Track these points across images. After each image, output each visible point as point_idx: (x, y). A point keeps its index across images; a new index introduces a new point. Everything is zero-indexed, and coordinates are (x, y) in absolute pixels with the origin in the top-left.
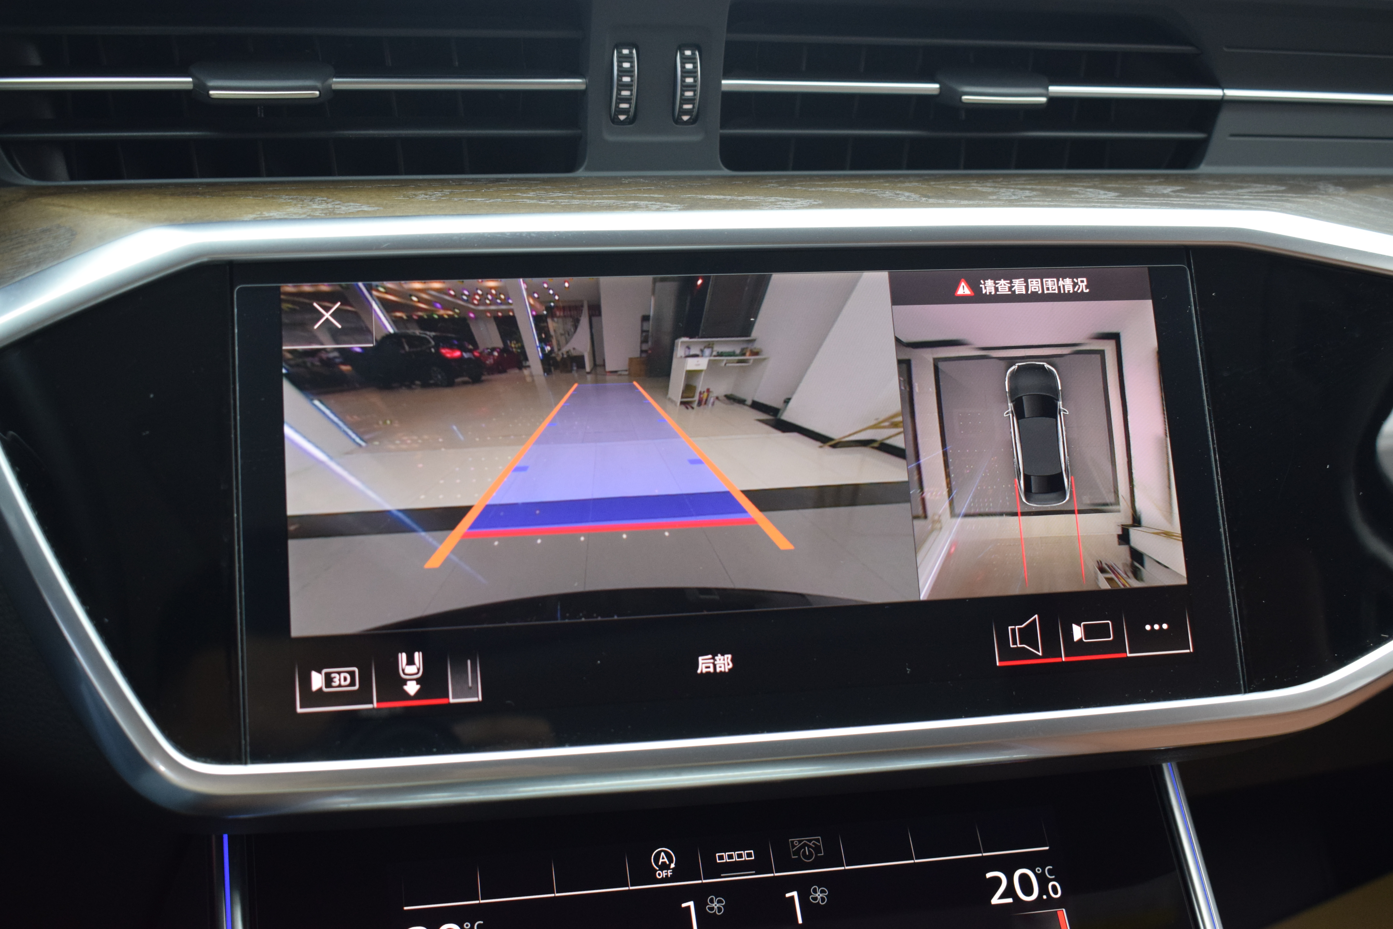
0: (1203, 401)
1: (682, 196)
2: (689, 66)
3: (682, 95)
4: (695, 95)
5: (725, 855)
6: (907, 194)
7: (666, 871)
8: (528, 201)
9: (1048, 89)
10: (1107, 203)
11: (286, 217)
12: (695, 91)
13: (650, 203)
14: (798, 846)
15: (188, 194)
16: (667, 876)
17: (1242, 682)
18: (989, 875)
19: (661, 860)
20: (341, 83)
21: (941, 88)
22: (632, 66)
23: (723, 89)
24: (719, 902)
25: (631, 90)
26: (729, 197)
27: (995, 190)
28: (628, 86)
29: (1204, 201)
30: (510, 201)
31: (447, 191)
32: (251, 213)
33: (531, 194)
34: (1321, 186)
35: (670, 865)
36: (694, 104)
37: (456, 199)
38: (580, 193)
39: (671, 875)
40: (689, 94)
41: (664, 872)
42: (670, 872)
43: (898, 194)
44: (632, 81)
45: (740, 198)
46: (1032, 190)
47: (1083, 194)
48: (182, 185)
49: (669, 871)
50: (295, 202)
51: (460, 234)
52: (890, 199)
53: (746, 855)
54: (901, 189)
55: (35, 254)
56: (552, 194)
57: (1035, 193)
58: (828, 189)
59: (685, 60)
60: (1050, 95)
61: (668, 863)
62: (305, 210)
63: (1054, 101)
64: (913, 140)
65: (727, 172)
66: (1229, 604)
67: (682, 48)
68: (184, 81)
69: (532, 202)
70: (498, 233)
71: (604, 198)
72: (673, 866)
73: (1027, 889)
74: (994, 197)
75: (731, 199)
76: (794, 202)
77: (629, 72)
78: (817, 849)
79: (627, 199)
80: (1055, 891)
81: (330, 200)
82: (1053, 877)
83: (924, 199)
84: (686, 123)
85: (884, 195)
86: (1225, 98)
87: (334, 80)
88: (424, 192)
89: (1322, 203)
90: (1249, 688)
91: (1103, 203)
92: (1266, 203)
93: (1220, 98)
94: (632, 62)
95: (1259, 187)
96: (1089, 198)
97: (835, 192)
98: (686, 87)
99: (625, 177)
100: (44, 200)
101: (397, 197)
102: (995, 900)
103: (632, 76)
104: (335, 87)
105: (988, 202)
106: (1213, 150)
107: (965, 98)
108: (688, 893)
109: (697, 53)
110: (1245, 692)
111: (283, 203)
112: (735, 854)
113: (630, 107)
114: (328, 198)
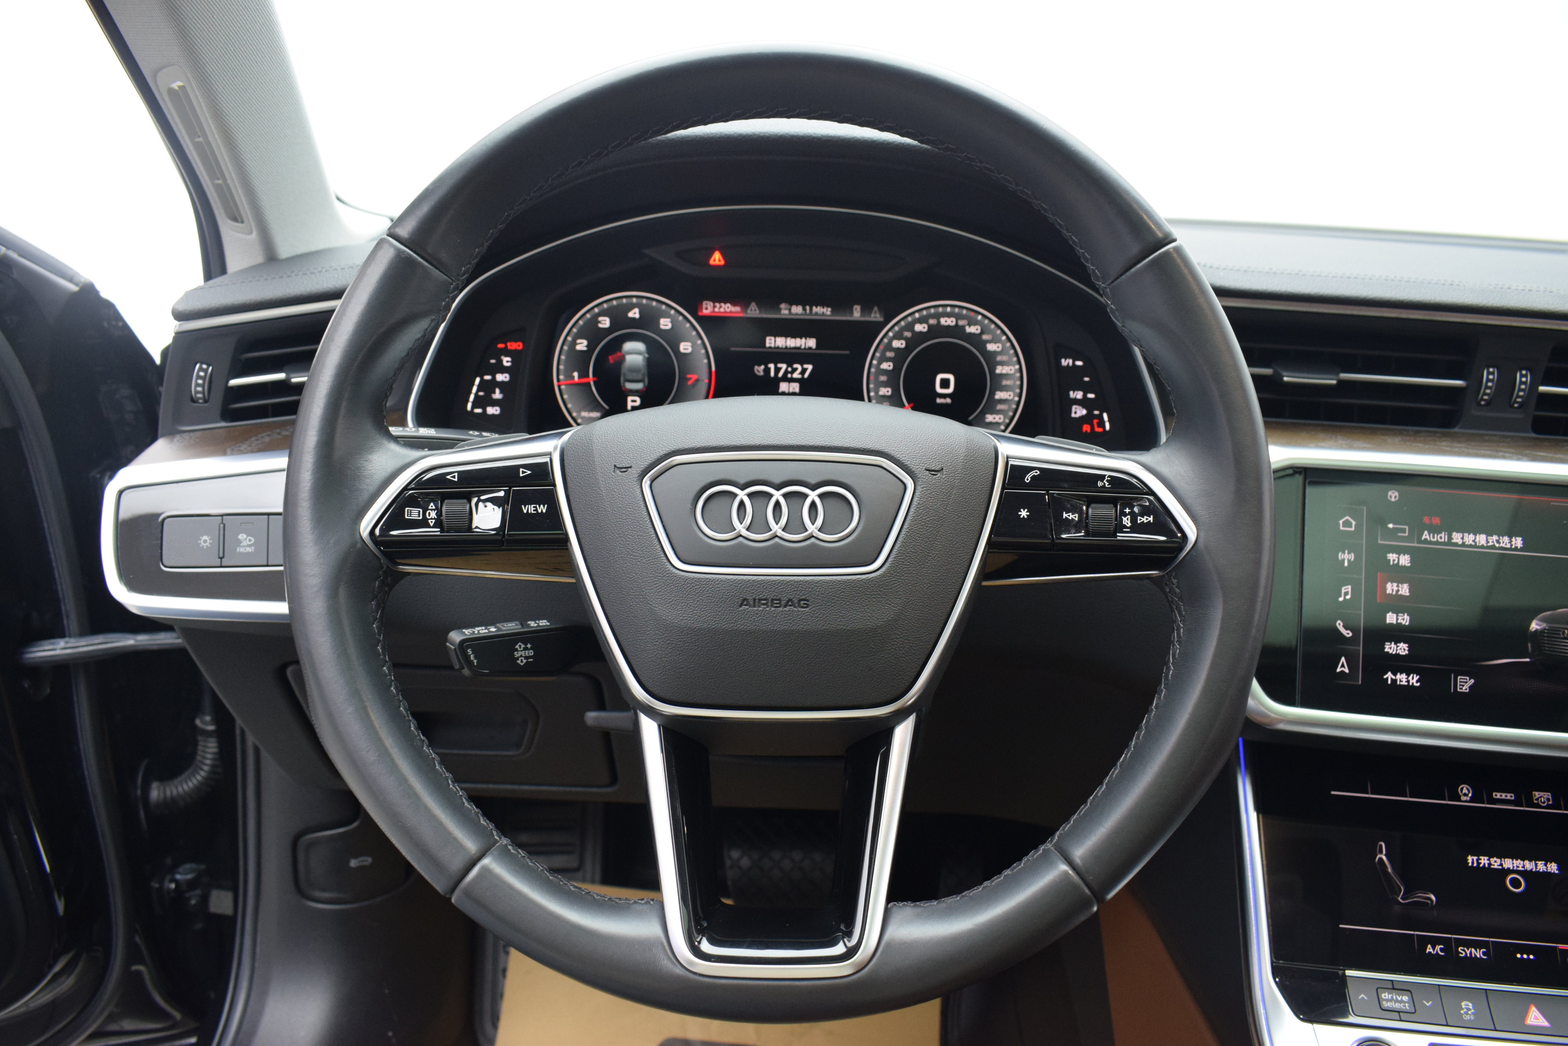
1: (1525, 452)
3: (1517, 394)
4: (1524, 394)
5: (1498, 794)
8: (1446, 448)
12: (1524, 392)
13: (1511, 455)
14: (1537, 796)
16: (1467, 799)
19: (1464, 792)
20: (1344, 376)
22: (1494, 378)
23: (1539, 391)
25: (1490, 390)
26: (1550, 455)
28: (1489, 387)
30: (1436, 447)
31: (1400, 438)
32: (1312, 443)
35: (1469, 794)
36: (1522, 398)
38: (1469, 445)
39: (1469, 799)
40: (1521, 393)
41: (1465, 797)
44: (1492, 385)
45: (1556, 456)
49: (1468, 797)
50: (1328, 438)
53: (1510, 796)
59: (1522, 376)
61: (1467, 793)
62: (1337, 444)
65: (1533, 435)
67: (1521, 369)
68: (1268, 371)
71: (1483, 450)
75: (1552, 457)
78: (1548, 800)
81: (1345, 439)
84: (1516, 408)
87: (1341, 374)
88: (1389, 437)
94: (1494, 375)
98: (1520, 390)
99: (1483, 435)
101: (1378, 440)
103: (1492, 383)
104: (1342, 378)
109: (1529, 372)
111: (1323, 438)
112: (1503, 795)
113: (1489, 398)
114: (1344, 437)
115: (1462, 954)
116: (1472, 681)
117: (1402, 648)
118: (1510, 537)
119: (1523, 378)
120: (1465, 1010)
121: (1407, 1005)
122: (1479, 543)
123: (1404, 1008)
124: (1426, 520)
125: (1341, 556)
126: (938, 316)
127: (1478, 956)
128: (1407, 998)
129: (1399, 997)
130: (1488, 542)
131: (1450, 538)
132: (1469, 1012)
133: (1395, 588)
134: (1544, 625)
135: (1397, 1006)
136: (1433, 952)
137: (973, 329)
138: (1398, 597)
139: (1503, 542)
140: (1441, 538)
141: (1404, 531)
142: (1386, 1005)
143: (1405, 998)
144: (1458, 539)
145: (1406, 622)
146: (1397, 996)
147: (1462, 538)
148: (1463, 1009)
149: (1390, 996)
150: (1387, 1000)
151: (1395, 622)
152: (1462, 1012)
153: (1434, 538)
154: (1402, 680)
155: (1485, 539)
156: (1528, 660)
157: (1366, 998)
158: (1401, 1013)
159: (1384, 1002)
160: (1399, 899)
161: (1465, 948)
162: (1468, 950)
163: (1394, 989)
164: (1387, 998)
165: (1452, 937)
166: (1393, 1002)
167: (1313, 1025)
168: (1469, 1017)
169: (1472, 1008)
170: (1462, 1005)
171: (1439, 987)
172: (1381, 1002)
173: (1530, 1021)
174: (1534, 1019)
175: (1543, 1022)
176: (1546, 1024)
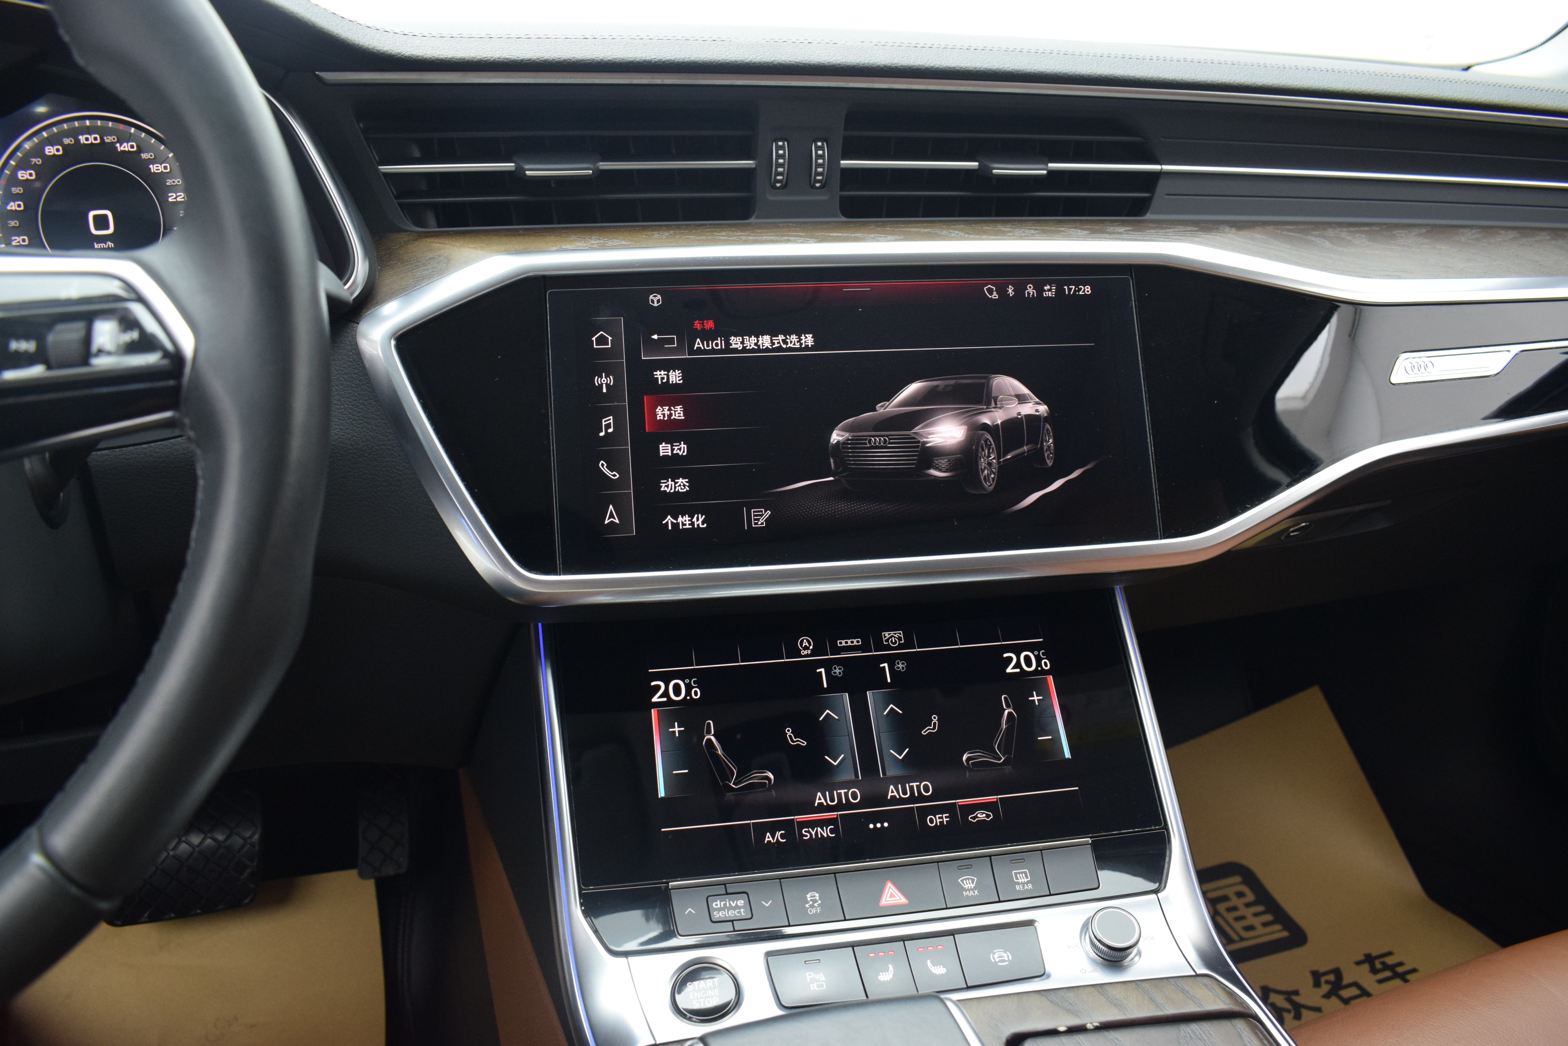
0: (1139, 361)
1: (816, 234)
2: (820, 152)
3: (816, 170)
4: (824, 170)
5: (843, 642)
6: (956, 232)
8: (722, 238)
9: (1048, 165)
10: (1082, 237)
11: (576, 248)
12: (824, 168)
13: (797, 238)
14: (888, 636)
15: (514, 235)
16: (808, 653)
17: (1159, 533)
18: (1005, 655)
19: (804, 644)
20: (603, 165)
21: (979, 164)
22: (785, 153)
23: (842, 166)
24: (840, 669)
25: (784, 168)
26: (846, 235)
27: (1013, 230)
28: (782, 165)
29: (1144, 237)
30: (710, 237)
31: (672, 232)
32: (555, 247)
33: (723, 234)
34: (1222, 228)
35: (809, 647)
36: (823, 176)
37: (677, 237)
38: (753, 233)
39: (810, 653)
40: (820, 170)
41: (806, 651)
43: (951, 232)
44: (784, 162)
45: (853, 235)
46: (1036, 230)
47: (1067, 232)
48: (508, 230)
49: (809, 650)
50: (580, 239)
51: (682, 258)
52: (946, 235)
53: (856, 642)
54: (953, 229)
55: (427, 272)
56: (736, 233)
57: (1037, 232)
58: (907, 229)
59: (817, 148)
60: (1049, 169)
61: (808, 646)
62: (587, 244)
63: (1051, 173)
64: (962, 198)
65: (844, 219)
66: (1152, 485)
67: (815, 141)
68: (509, 166)
69: (724, 238)
70: (705, 257)
71: (767, 236)
72: (811, 647)
73: (1029, 664)
74: (1011, 234)
75: (847, 236)
76: (886, 237)
77: (783, 156)
78: (900, 639)
79: (783, 236)
80: (1046, 665)
81: (601, 238)
82: (1045, 657)
83: (967, 235)
84: (818, 188)
85: (942, 233)
86: (1162, 171)
87: (601, 163)
88: (657, 233)
89: (1218, 238)
90: (1164, 535)
91: (1080, 237)
92: (1182, 238)
93: (1160, 170)
94: (784, 150)
95: (1181, 228)
96: (1071, 235)
97: (912, 231)
98: (818, 166)
99: (781, 223)
100: (429, 240)
101: (642, 236)
102: (1009, 670)
103: (784, 159)
104: (602, 168)
105: (1007, 237)
106: (1154, 205)
107: (994, 171)
108: (820, 664)
109: (825, 144)
110: (1161, 539)
111: (573, 240)
112: (849, 641)
113: (783, 178)
114: (600, 237)
115: (807, 836)
116: (769, 512)
117: (682, 484)
118: (799, 336)
119: (819, 152)
120: (811, 903)
121: (742, 910)
122: (763, 346)
123: (739, 915)
124: (697, 325)
125: (597, 381)
126: (74, 133)
127: (825, 835)
128: (743, 902)
129: (733, 903)
130: (773, 344)
131: (728, 344)
132: (816, 905)
133: (667, 413)
134: (847, 435)
135: (731, 914)
136: (772, 841)
137: (125, 147)
138: (671, 422)
139: (791, 342)
140: (717, 345)
141: (671, 341)
142: (717, 915)
143: (741, 903)
144: (737, 344)
145: (684, 452)
146: (731, 902)
147: (742, 343)
148: (808, 902)
149: (722, 903)
150: (719, 910)
151: (670, 454)
152: (807, 906)
153: (708, 346)
154: (685, 523)
155: (769, 340)
156: (831, 479)
157: (694, 912)
158: (734, 922)
159: (715, 913)
160: (731, 784)
161: (810, 829)
162: (813, 831)
163: (727, 894)
164: (719, 906)
165: (794, 819)
166: (726, 910)
167: (627, 958)
168: (815, 910)
169: (819, 900)
170: (807, 897)
171: (780, 881)
172: (711, 914)
173: (886, 901)
174: (889, 898)
175: (901, 899)
176: (904, 900)
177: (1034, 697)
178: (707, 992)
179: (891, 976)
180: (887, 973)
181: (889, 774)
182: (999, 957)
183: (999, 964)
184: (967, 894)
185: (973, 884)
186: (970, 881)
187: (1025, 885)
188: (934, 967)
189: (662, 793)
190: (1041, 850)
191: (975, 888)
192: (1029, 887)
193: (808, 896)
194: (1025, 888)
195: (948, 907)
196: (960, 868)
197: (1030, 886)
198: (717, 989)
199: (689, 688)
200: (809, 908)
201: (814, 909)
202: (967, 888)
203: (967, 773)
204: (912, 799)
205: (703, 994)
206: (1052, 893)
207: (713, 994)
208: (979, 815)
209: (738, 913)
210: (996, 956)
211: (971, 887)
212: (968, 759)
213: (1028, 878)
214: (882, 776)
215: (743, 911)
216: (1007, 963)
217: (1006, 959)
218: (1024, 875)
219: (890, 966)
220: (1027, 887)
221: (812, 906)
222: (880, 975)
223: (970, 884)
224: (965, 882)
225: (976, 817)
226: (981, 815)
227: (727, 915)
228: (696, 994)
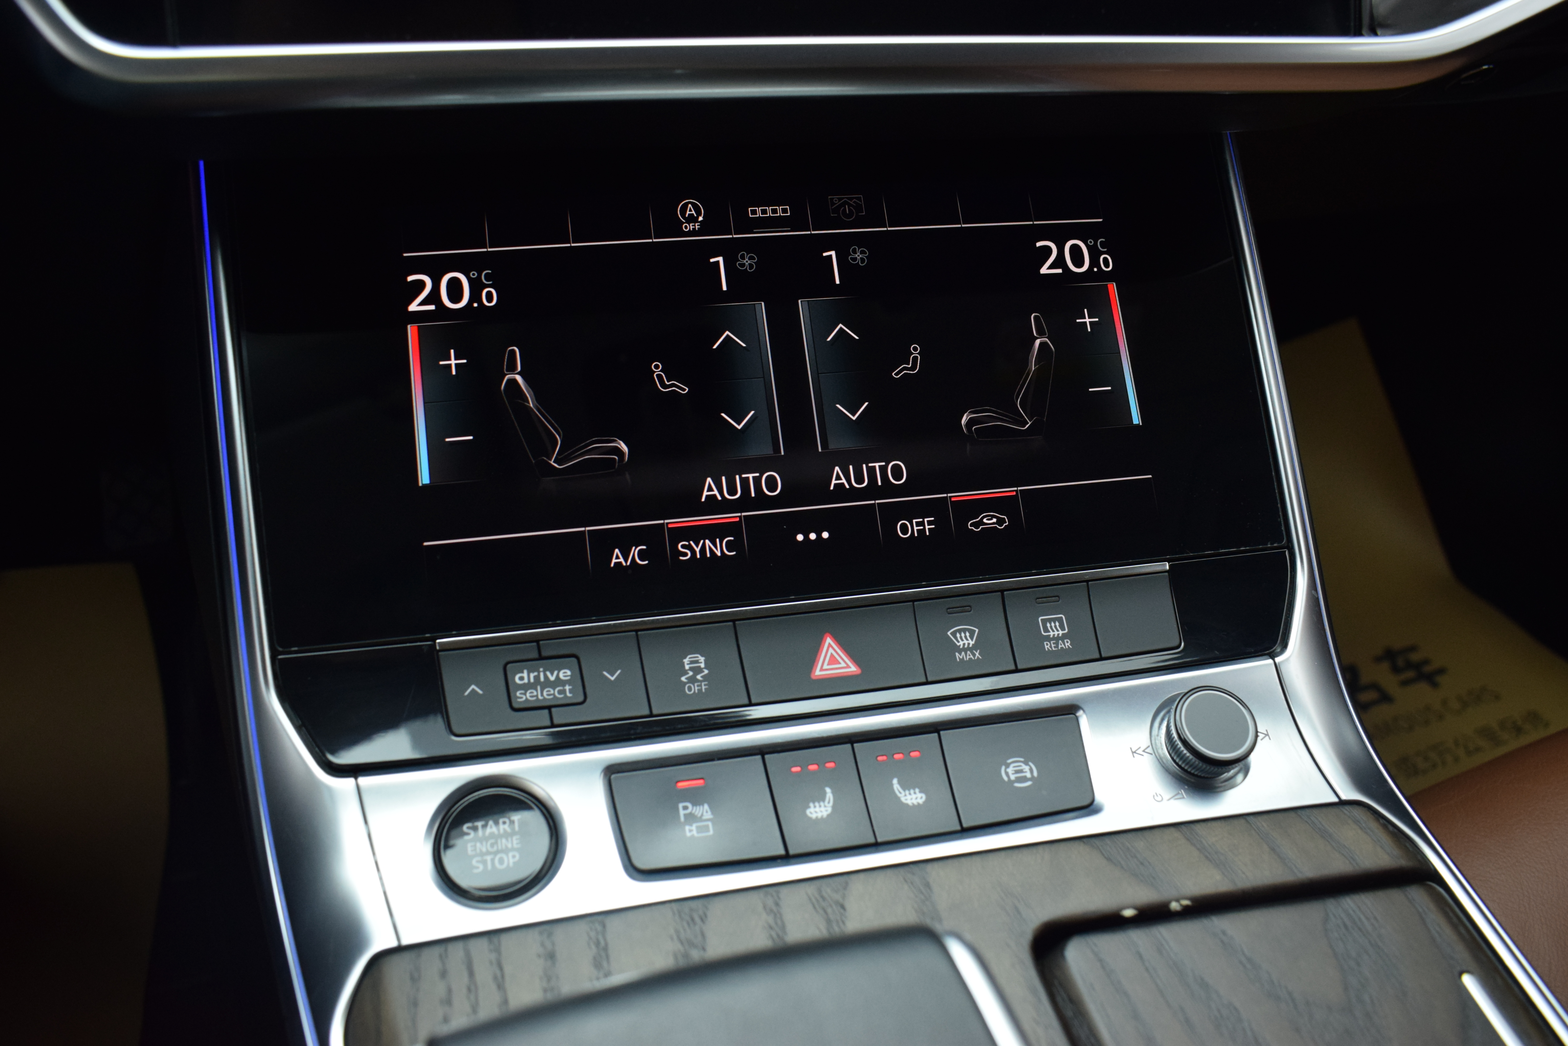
5: (759, 210)
7: (693, 224)
14: (838, 203)
16: (694, 229)
18: (1039, 244)
19: (688, 213)
24: (751, 258)
35: (697, 218)
39: (698, 228)
41: (691, 225)
42: (698, 225)
49: (696, 224)
53: (781, 211)
61: (695, 215)
72: (701, 219)
73: (1078, 261)
78: (858, 208)
80: (1106, 264)
82: (1105, 250)
102: (1044, 270)
108: (717, 248)
112: (769, 209)
115: (685, 554)
120: (691, 673)
121: (567, 688)
123: (562, 696)
127: (719, 554)
128: (569, 673)
129: (552, 674)
132: (699, 677)
135: (547, 695)
136: (624, 564)
142: (522, 697)
143: (565, 674)
146: (548, 674)
148: (685, 672)
149: (532, 675)
150: (526, 687)
152: (683, 679)
157: (480, 692)
158: (553, 710)
159: (518, 694)
160: (552, 462)
161: (692, 543)
162: (697, 546)
163: (541, 658)
164: (526, 681)
165: (663, 524)
166: (539, 688)
167: (356, 778)
168: (698, 686)
169: (705, 668)
170: (683, 663)
171: (637, 635)
172: (512, 695)
173: (822, 670)
174: (828, 664)
175: (848, 667)
176: (853, 669)
177: (1085, 318)
178: (499, 841)
179: (830, 810)
180: (822, 804)
181: (832, 446)
182: (1017, 772)
183: (1017, 785)
184: (961, 657)
185: (972, 640)
186: (968, 634)
187: (1060, 641)
188: (904, 790)
189: (424, 477)
190: (1087, 581)
191: (975, 647)
192: (1066, 644)
193: (686, 661)
194: (1060, 646)
195: (930, 679)
196: (950, 610)
197: (1068, 644)
198: (518, 837)
199: (476, 288)
200: (685, 684)
201: (696, 684)
202: (961, 647)
203: (968, 447)
204: (872, 491)
205: (492, 845)
206: (1103, 655)
207: (510, 846)
208: (985, 520)
209: (560, 692)
210: (1010, 770)
211: (969, 644)
212: (970, 423)
213: (1065, 630)
214: (820, 450)
215: (570, 690)
216: (1029, 783)
217: (1028, 775)
218: (1057, 624)
219: (828, 790)
220: (1063, 646)
221: (693, 680)
222: (809, 807)
223: (967, 640)
224: (958, 635)
225: (981, 523)
226: (989, 521)
227: (540, 697)
228: (478, 845)
